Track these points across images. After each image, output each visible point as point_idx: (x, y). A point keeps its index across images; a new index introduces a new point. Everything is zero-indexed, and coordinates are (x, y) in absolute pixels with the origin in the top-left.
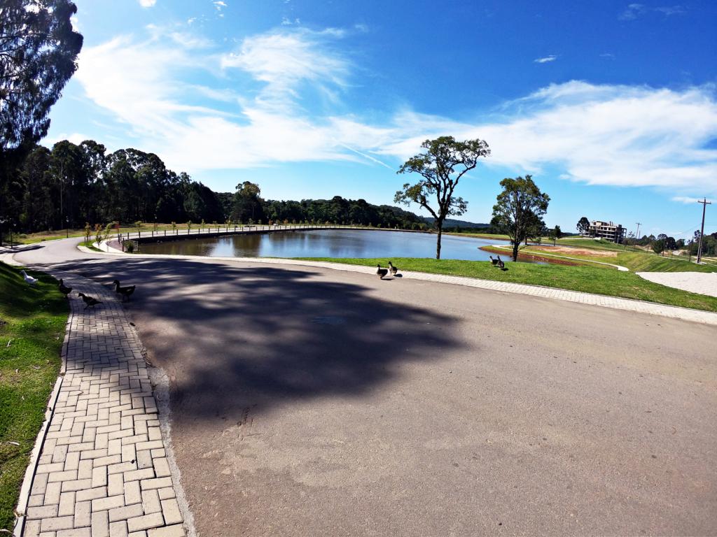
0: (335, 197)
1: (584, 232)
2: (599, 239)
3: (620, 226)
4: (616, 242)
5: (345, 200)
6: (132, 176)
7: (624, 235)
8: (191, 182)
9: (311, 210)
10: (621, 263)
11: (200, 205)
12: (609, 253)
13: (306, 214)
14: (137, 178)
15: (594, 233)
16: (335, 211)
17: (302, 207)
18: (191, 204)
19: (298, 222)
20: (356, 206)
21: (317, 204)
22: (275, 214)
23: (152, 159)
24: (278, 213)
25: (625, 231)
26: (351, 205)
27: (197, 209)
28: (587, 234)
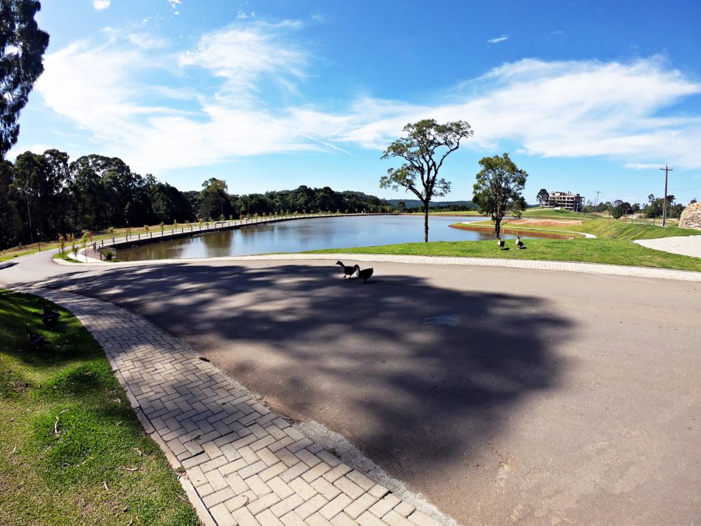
0: (301, 187)
1: (544, 203)
2: (559, 208)
3: (578, 195)
4: (575, 211)
5: (310, 189)
6: (97, 182)
7: (583, 203)
8: (157, 183)
9: (278, 202)
10: (587, 231)
11: (168, 205)
12: (574, 222)
13: (274, 205)
14: (103, 183)
15: (554, 203)
16: (302, 200)
17: (269, 200)
18: (159, 205)
19: (267, 214)
20: (321, 194)
21: (283, 195)
22: (243, 209)
23: (117, 164)
24: (246, 207)
25: (583, 199)
26: (316, 193)
27: (165, 210)
28: (547, 205)
